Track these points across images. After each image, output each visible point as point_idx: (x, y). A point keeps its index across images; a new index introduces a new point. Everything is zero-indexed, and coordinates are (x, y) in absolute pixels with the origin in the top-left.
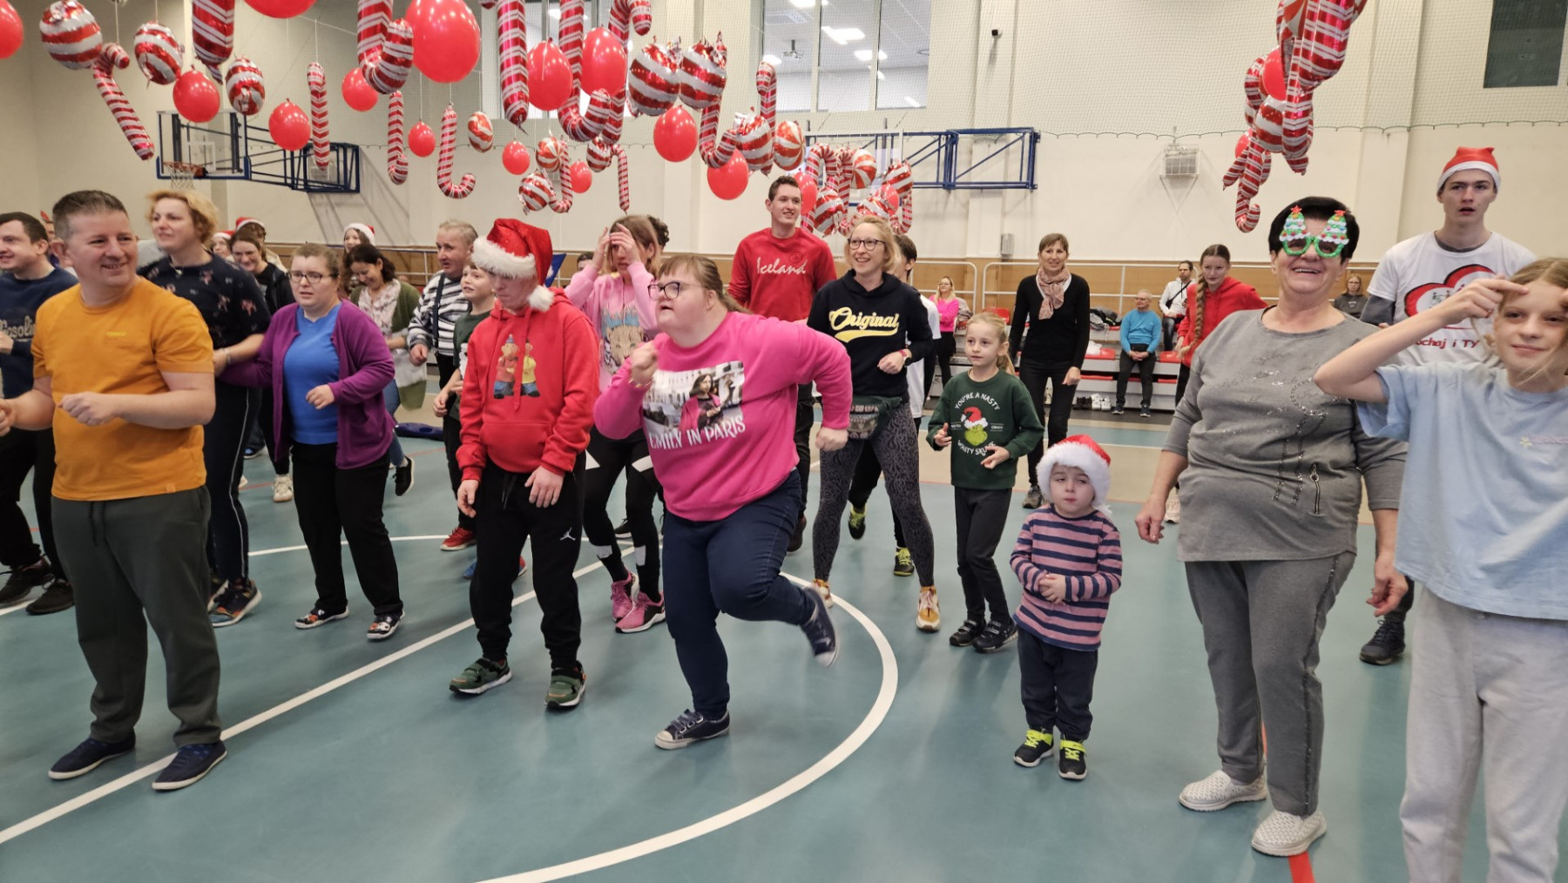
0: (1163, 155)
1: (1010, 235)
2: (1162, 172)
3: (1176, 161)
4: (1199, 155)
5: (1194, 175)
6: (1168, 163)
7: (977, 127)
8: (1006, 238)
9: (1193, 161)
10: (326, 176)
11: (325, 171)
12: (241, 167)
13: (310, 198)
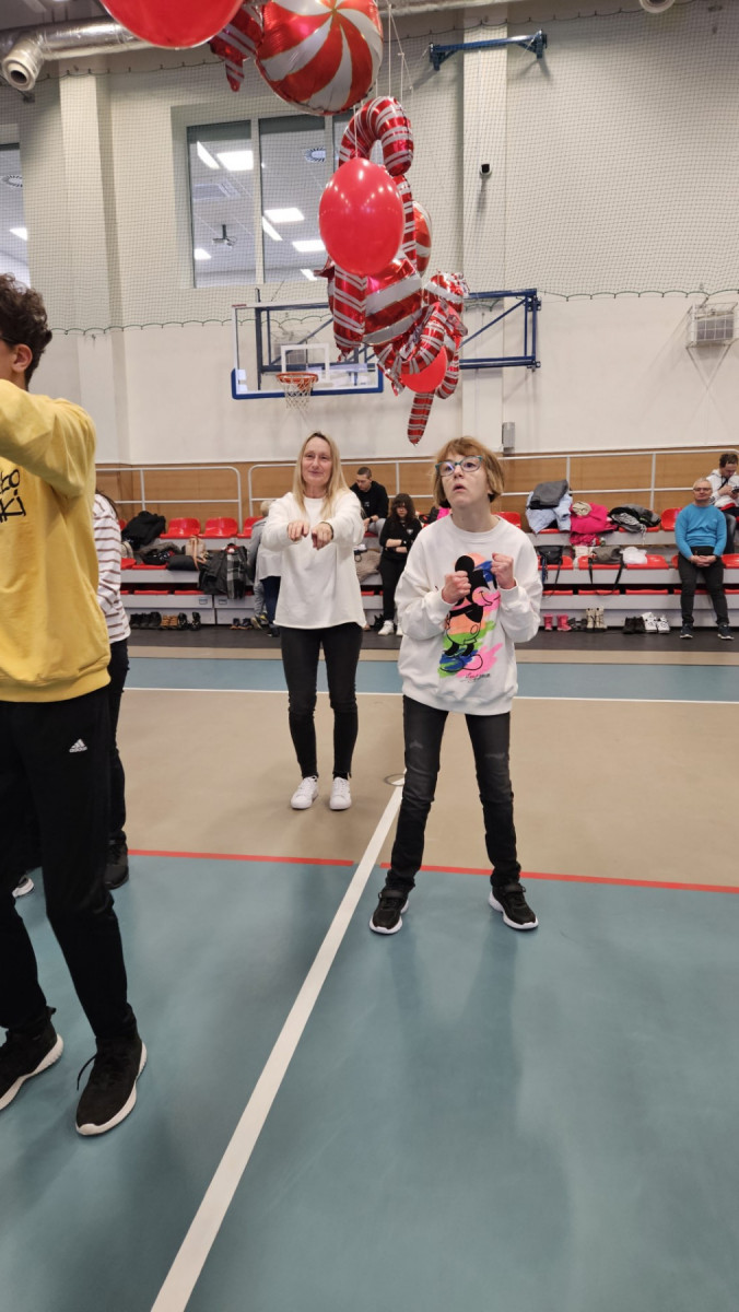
1: (513, 424)
3: (710, 323)
4: (736, 315)
5: (730, 341)
8: (508, 427)
9: (730, 323)
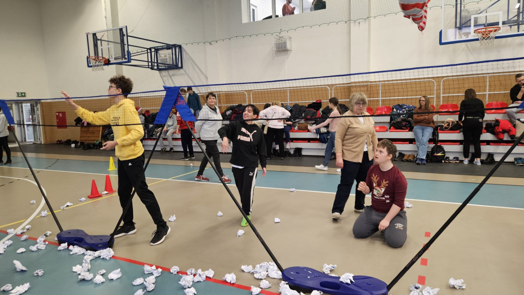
10: (167, 62)
11: (166, 59)
12: (126, 57)
13: (160, 73)
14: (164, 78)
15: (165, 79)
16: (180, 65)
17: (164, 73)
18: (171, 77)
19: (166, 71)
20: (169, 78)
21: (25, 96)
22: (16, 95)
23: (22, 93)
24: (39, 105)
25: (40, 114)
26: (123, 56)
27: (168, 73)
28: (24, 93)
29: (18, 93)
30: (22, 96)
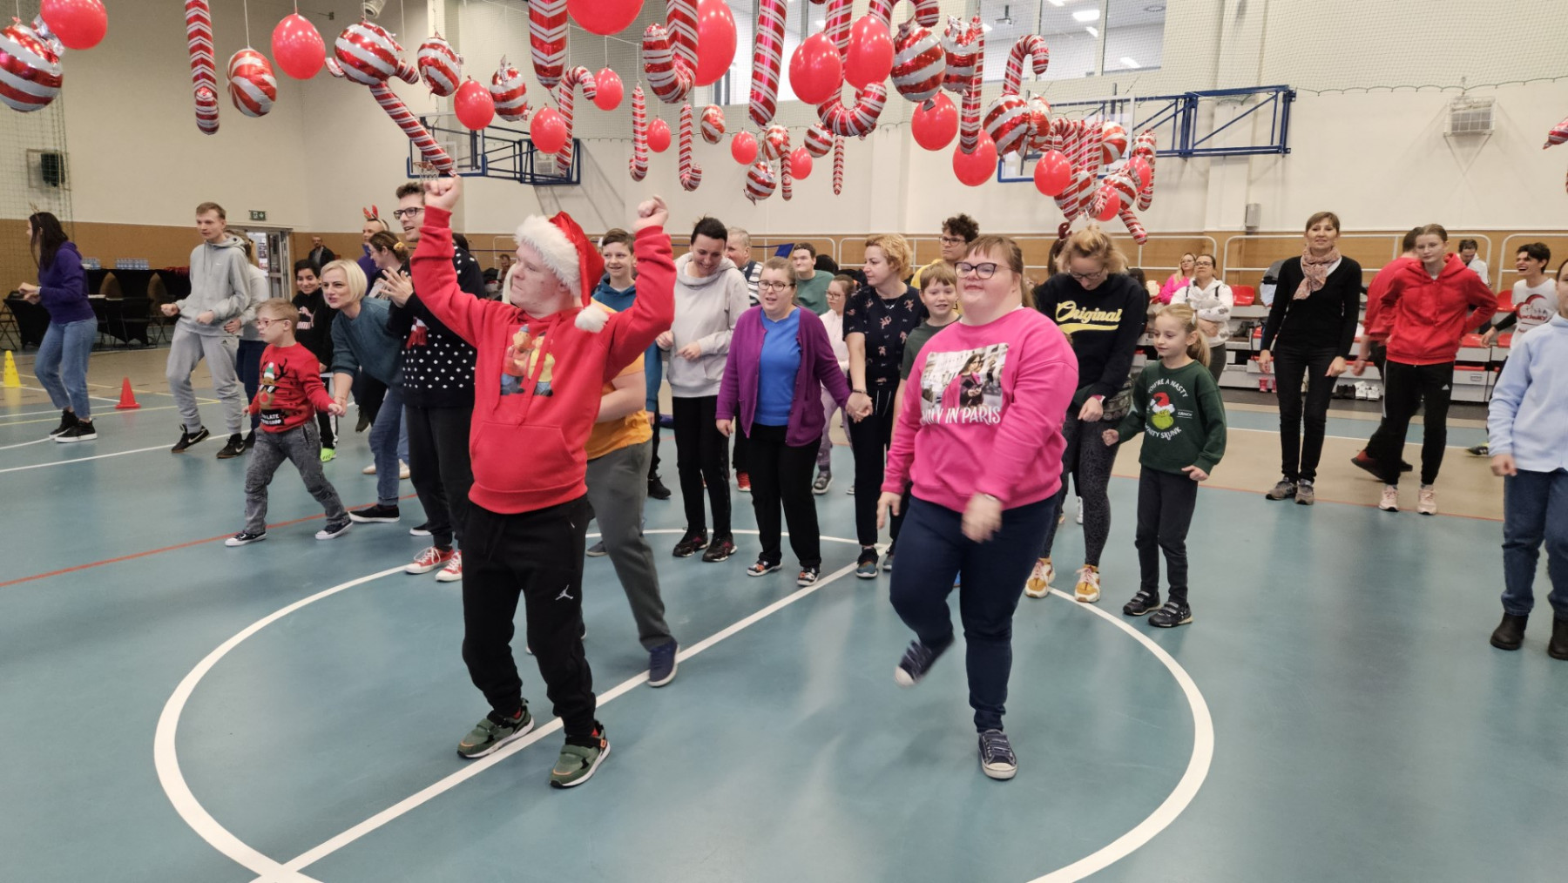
0: (1449, 109)
1: (1256, 205)
2: (1447, 129)
3: (1466, 116)
4: (1494, 108)
5: (1487, 131)
6: (1455, 118)
7: (1220, 88)
8: (1252, 209)
9: (1487, 115)
10: (550, 170)
11: (550, 165)
12: (480, 163)
13: (536, 191)
14: (542, 201)
15: (546, 202)
16: (575, 178)
17: (545, 190)
18: (556, 200)
19: (549, 188)
20: (553, 200)
21: (264, 219)
22: (249, 215)
23: (259, 213)
24: (288, 238)
25: (289, 257)
26: (474, 164)
27: (552, 190)
28: (263, 213)
29: (252, 213)
30: (259, 219)
